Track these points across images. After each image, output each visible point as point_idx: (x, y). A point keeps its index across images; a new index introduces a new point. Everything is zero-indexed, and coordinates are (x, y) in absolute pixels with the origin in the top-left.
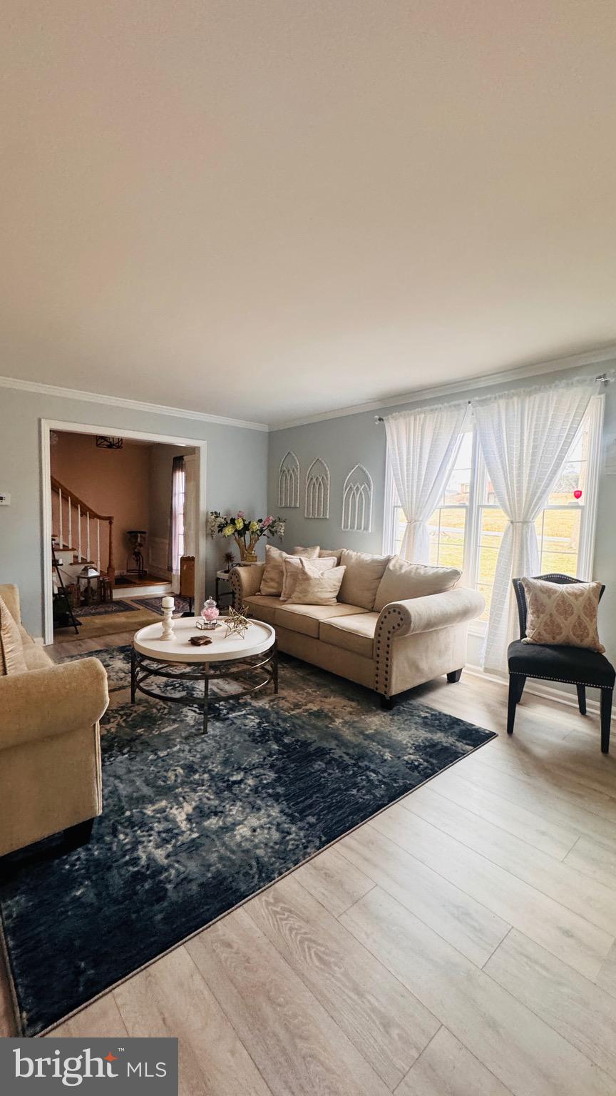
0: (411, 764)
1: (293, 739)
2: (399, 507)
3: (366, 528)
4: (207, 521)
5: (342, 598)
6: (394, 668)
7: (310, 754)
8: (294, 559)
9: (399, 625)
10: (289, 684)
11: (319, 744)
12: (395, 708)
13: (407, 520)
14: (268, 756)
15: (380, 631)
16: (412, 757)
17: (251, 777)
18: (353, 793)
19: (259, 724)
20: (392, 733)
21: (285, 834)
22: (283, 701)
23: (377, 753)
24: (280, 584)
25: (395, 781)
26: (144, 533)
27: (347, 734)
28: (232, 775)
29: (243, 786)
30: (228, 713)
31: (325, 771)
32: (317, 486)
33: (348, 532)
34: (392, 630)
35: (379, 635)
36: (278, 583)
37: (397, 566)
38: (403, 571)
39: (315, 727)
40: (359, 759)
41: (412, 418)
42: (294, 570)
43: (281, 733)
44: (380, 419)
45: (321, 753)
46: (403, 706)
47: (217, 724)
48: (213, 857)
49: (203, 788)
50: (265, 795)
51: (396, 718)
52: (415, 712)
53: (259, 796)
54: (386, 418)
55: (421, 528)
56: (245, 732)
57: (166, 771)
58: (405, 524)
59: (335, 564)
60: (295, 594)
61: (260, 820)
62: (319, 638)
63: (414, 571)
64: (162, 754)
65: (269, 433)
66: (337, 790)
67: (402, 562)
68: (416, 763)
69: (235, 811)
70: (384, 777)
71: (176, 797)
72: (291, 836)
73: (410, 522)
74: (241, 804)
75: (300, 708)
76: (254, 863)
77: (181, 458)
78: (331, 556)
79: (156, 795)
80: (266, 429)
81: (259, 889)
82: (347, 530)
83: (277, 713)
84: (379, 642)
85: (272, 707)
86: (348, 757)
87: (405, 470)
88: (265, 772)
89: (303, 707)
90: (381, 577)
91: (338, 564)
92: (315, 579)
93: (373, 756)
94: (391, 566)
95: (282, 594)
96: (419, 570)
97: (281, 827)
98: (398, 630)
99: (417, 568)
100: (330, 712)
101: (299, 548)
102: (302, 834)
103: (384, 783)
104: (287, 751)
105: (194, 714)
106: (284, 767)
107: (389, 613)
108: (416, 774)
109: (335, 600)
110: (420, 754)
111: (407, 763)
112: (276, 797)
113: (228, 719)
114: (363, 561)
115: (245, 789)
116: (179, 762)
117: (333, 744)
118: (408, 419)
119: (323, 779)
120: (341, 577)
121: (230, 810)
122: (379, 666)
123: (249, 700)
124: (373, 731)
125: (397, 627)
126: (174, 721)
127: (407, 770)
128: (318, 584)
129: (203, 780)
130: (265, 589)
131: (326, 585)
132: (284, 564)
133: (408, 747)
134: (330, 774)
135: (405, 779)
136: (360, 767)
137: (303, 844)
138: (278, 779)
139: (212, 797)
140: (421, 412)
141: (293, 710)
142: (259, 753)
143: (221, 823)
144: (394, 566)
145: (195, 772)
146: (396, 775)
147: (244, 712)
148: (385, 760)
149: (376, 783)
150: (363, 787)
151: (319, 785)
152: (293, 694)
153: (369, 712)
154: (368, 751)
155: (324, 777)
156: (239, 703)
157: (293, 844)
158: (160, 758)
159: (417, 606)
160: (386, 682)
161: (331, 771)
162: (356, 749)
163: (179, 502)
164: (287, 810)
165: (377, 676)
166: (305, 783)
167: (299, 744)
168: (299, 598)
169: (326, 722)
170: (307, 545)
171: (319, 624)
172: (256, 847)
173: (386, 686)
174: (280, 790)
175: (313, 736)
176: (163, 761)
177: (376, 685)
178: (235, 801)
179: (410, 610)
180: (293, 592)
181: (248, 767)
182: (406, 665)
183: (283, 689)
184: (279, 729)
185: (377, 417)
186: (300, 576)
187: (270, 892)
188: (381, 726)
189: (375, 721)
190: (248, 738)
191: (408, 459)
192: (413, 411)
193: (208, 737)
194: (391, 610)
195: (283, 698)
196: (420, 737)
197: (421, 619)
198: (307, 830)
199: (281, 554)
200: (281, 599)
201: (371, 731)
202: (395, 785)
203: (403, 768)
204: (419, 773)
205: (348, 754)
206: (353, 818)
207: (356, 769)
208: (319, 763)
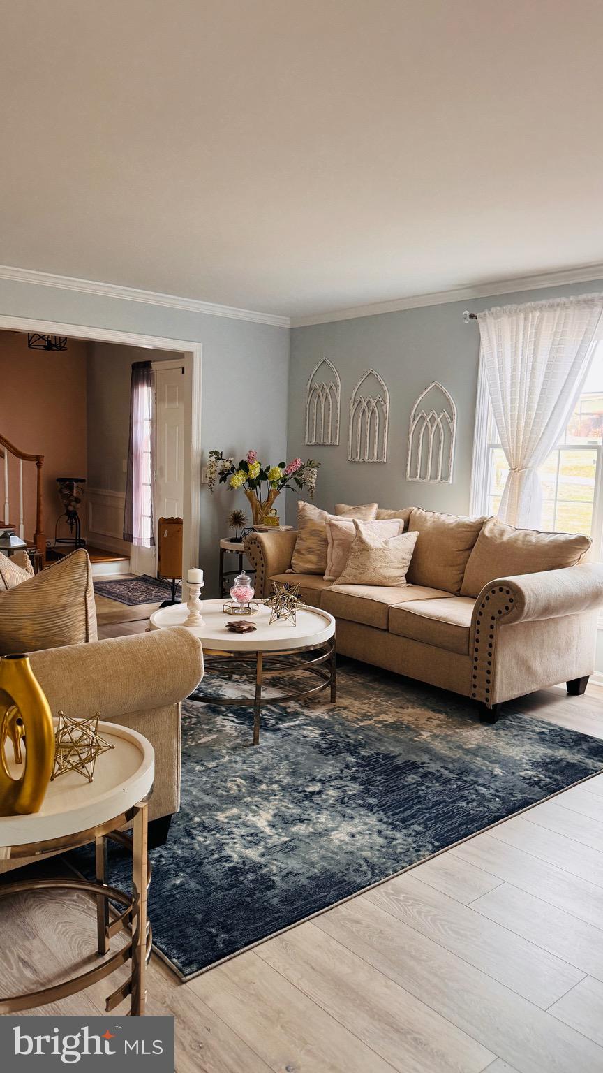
0: (529, 779)
1: (372, 752)
2: (496, 446)
3: (445, 478)
4: (202, 465)
5: (414, 577)
6: (499, 667)
7: (398, 768)
8: (345, 522)
9: (507, 608)
10: (349, 693)
11: (407, 758)
12: (499, 722)
13: (510, 465)
14: (345, 768)
15: (479, 618)
16: (530, 773)
17: (331, 788)
18: (461, 805)
19: (322, 735)
20: (499, 748)
21: (391, 840)
22: (346, 711)
23: (484, 768)
24: (323, 557)
25: (512, 795)
26: (82, 481)
27: (440, 747)
28: (307, 786)
29: (324, 797)
30: (277, 724)
31: (422, 785)
32: (368, 414)
33: (418, 482)
34: (497, 615)
35: (479, 623)
36: (319, 555)
37: (496, 532)
38: (505, 538)
39: (397, 740)
40: (462, 773)
41: (522, 316)
42: (343, 537)
43: (354, 746)
44: (472, 316)
45: (413, 767)
46: (509, 720)
47: (268, 735)
48: (315, 857)
49: (276, 798)
50: (354, 806)
51: (501, 732)
52: (527, 726)
53: (347, 806)
54: (482, 314)
55: (531, 478)
56: (307, 743)
57: (225, 782)
58: (506, 471)
59: (402, 529)
60: (348, 571)
61: (355, 827)
62: (387, 630)
63: (521, 538)
64: (211, 765)
65: (291, 329)
66: (442, 802)
67: (503, 527)
68: (536, 779)
69: (324, 819)
70: (497, 791)
71: (247, 805)
72: (397, 842)
73: (513, 469)
74: (328, 812)
75: (370, 720)
76: (362, 862)
77: (147, 365)
78: (395, 518)
79: (222, 804)
80: (287, 323)
81: (376, 882)
82: (415, 480)
83: (342, 724)
84: (478, 632)
85: (332, 717)
86: (447, 771)
87: (509, 394)
88: (347, 783)
89: (375, 719)
90: (471, 548)
91: (406, 530)
92: (377, 549)
93: (479, 771)
94: (487, 531)
95: (327, 572)
96: (528, 537)
97: (383, 833)
98: (505, 615)
99: (526, 535)
100: (413, 724)
101: (343, 505)
102: (410, 839)
103: (499, 797)
104: (366, 763)
105: (232, 724)
106: (369, 779)
107: (493, 592)
108: (537, 789)
109: (404, 578)
110: (540, 770)
111: (524, 778)
112: (370, 808)
113: (279, 729)
114: (444, 524)
115: (328, 799)
116: (236, 772)
117: (425, 758)
118: (514, 318)
119: (421, 792)
120: (412, 546)
121: (318, 818)
122: (477, 663)
123: (299, 710)
124: (473, 746)
125: (504, 611)
126: (210, 731)
127: (526, 786)
128: (381, 556)
129: (273, 790)
130: (300, 564)
131: (392, 558)
132: (328, 528)
133: (523, 764)
134: (428, 787)
135: (524, 793)
136: (464, 781)
137: (414, 848)
138: (367, 791)
139: (291, 806)
140: (535, 309)
141: (362, 721)
142: (332, 765)
143: (311, 830)
144: (491, 531)
145: (261, 782)
146: (511, 789)
147: (297, 723)
148: (495, 775)
149: (489, 796)
150: (473, 800)
151: (418, 797)
152: (357, 703)
153: (464, 725)
154: (472, 766)
155: (423, 790)
156: (287, 713)
157: (401, 848)
158: (210, 769)
159: (533, 584)
160: (487, 686)
161: (430, 785)
162: (456, 764)
163: (143, 433)
164: (385, 819)
165: (475, 677)
166: (400, 795)
167: (381, 756)
168: (355, 576)
169: (411, 735)
170: (358, 502)
171: (387, 610)
172: (359, 849)
173: (488, 691)
174: (372, 801)
175: (397, 749)
176: (215, 772)
177: (474, 690)
178: (320, 810)
179: (523, 589)
180: (344, 568)
181: (324, 778)
182: (513, 663)
183: (340, 697)
184: (351, 741)
185: (467, 313)
186: (355, 547)
187: (387, 885)
188: (483, 740)
189: (475, 735)
190: (312, 749)
191: (513, 377)
192: (522, 306)
193: (260, 748)
194: (496, 589)
195: (345, 708)
196: (538, 753)
197: (537, 600)
198: (415, 836)
199: (321, 513)
200: (326, 577)
201: (470, 746)
202: (512, 799)
203: (518, 783)
204: (541, 788)
205: (446, 768)
206: (467, 827)
207: (460, 783)
208: (412, 776)
